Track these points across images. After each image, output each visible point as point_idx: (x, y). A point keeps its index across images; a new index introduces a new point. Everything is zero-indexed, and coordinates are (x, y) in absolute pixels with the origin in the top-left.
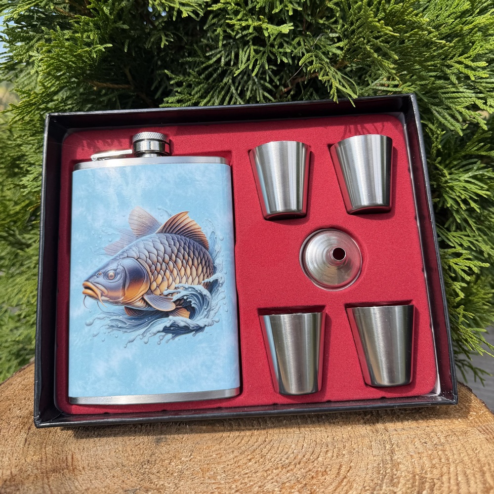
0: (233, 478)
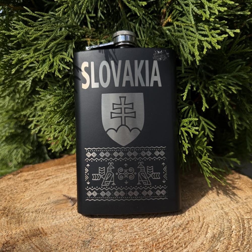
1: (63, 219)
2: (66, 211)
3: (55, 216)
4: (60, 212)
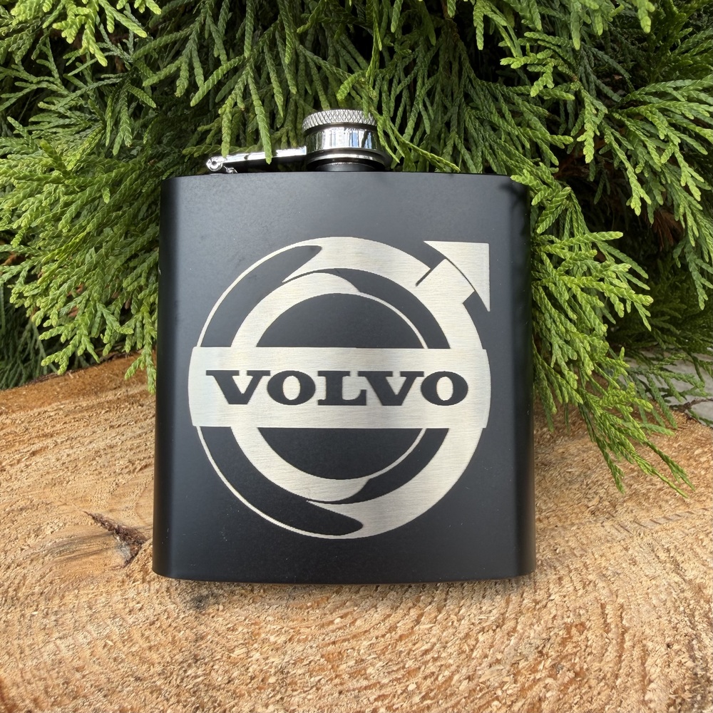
0: (404, 667)
1: (89, 627)
2: (102, 589)
3: (56, 613)
4: (77, 596)
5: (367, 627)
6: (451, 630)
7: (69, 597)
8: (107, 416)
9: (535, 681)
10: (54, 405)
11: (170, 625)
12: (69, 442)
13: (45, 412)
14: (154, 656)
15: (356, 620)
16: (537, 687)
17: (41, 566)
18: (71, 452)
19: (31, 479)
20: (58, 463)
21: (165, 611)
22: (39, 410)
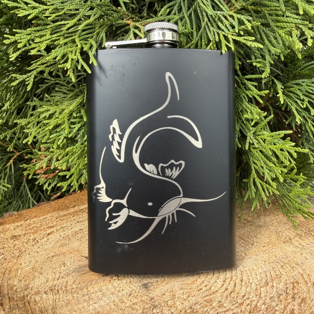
5: (216, 289)
6: (249, 288)
7: (90, 288)
8: (74, 218)
9: (289, 303)
10: (49, 215)
11: (137, 295)
12: (62, 229)
13: (46, 218)
14: (137, 307)
15: (211, 287)
16: (290, 305)
17: (72, 277)
18: (65, 233)
19: (52, 244)
20: (61, 237)
21: (133, 290)
22: (43, 217)
